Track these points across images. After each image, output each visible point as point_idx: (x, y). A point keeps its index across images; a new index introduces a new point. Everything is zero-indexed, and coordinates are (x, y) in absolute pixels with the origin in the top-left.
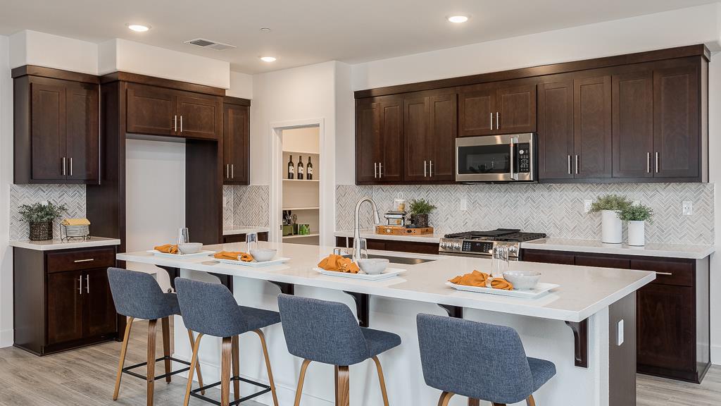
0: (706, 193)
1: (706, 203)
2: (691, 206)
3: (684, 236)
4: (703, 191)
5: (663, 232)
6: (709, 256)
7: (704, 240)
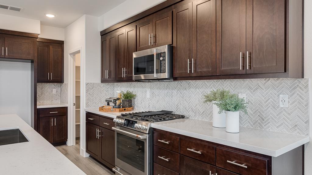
0: (300, 88)
1: (301, 97)
2: (287, 100)
3: (280, 125)
4: (298, 86)
5: (263, 120)
6: (303, 146)
7: (298, 130)
